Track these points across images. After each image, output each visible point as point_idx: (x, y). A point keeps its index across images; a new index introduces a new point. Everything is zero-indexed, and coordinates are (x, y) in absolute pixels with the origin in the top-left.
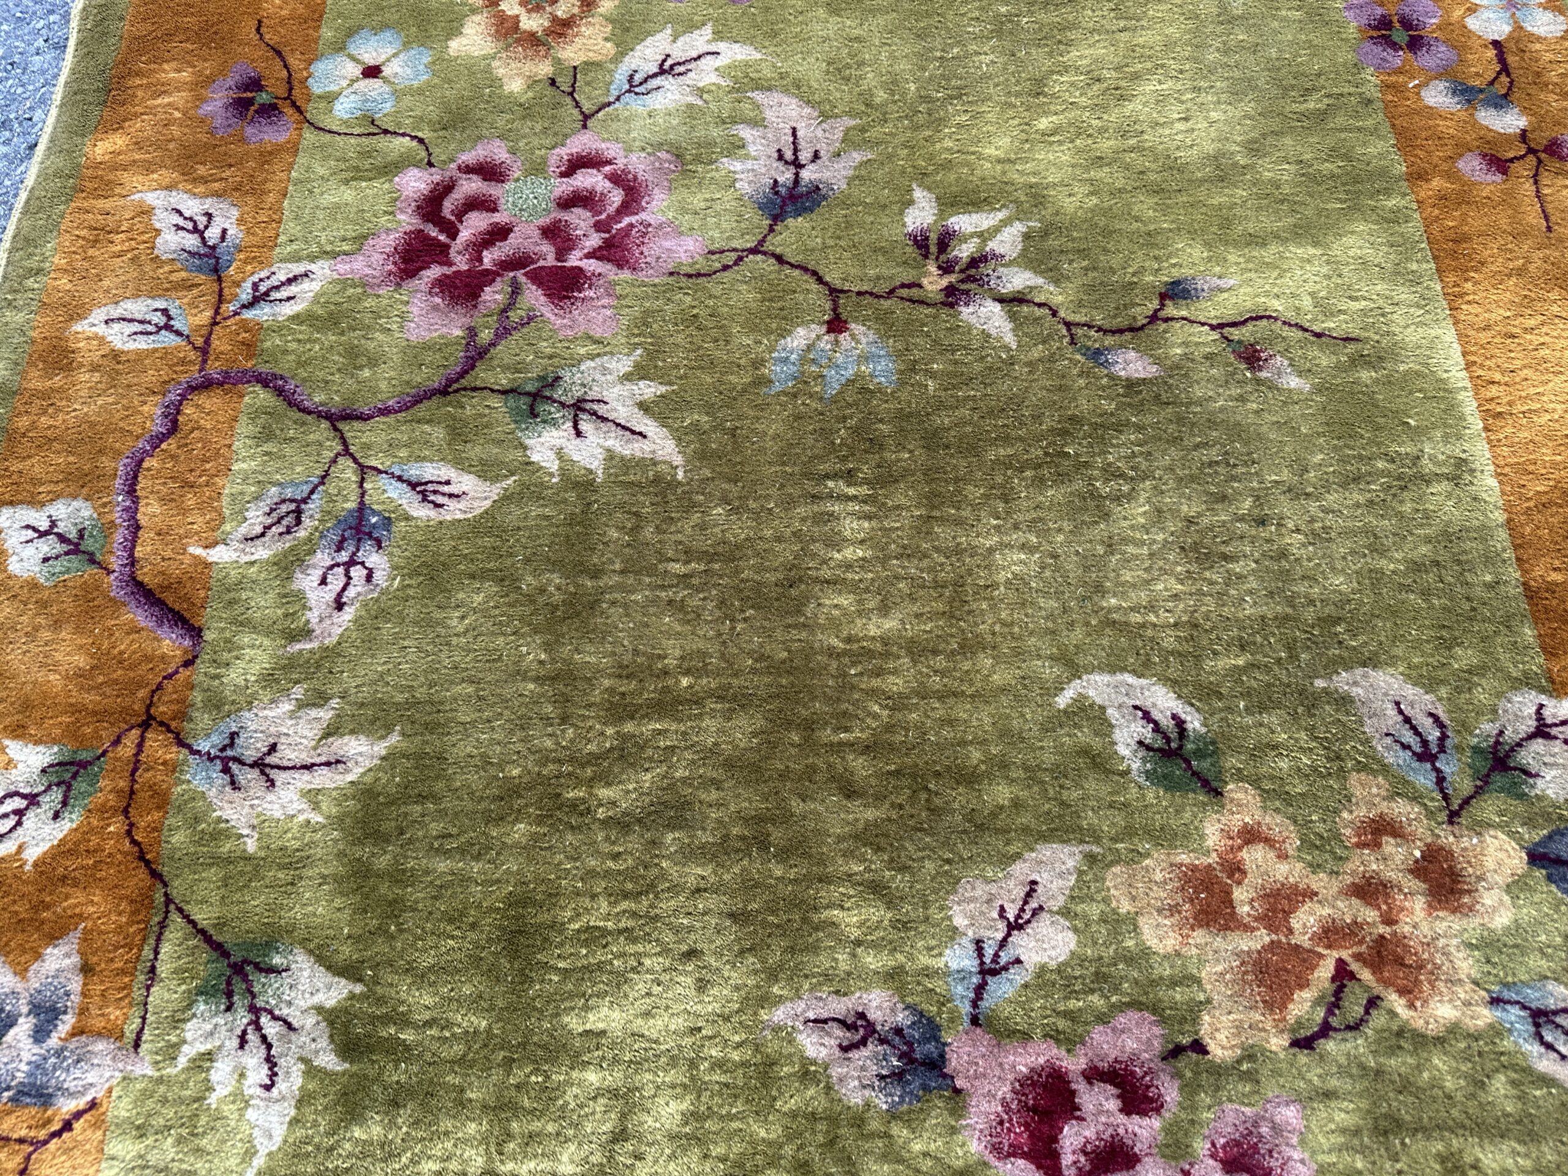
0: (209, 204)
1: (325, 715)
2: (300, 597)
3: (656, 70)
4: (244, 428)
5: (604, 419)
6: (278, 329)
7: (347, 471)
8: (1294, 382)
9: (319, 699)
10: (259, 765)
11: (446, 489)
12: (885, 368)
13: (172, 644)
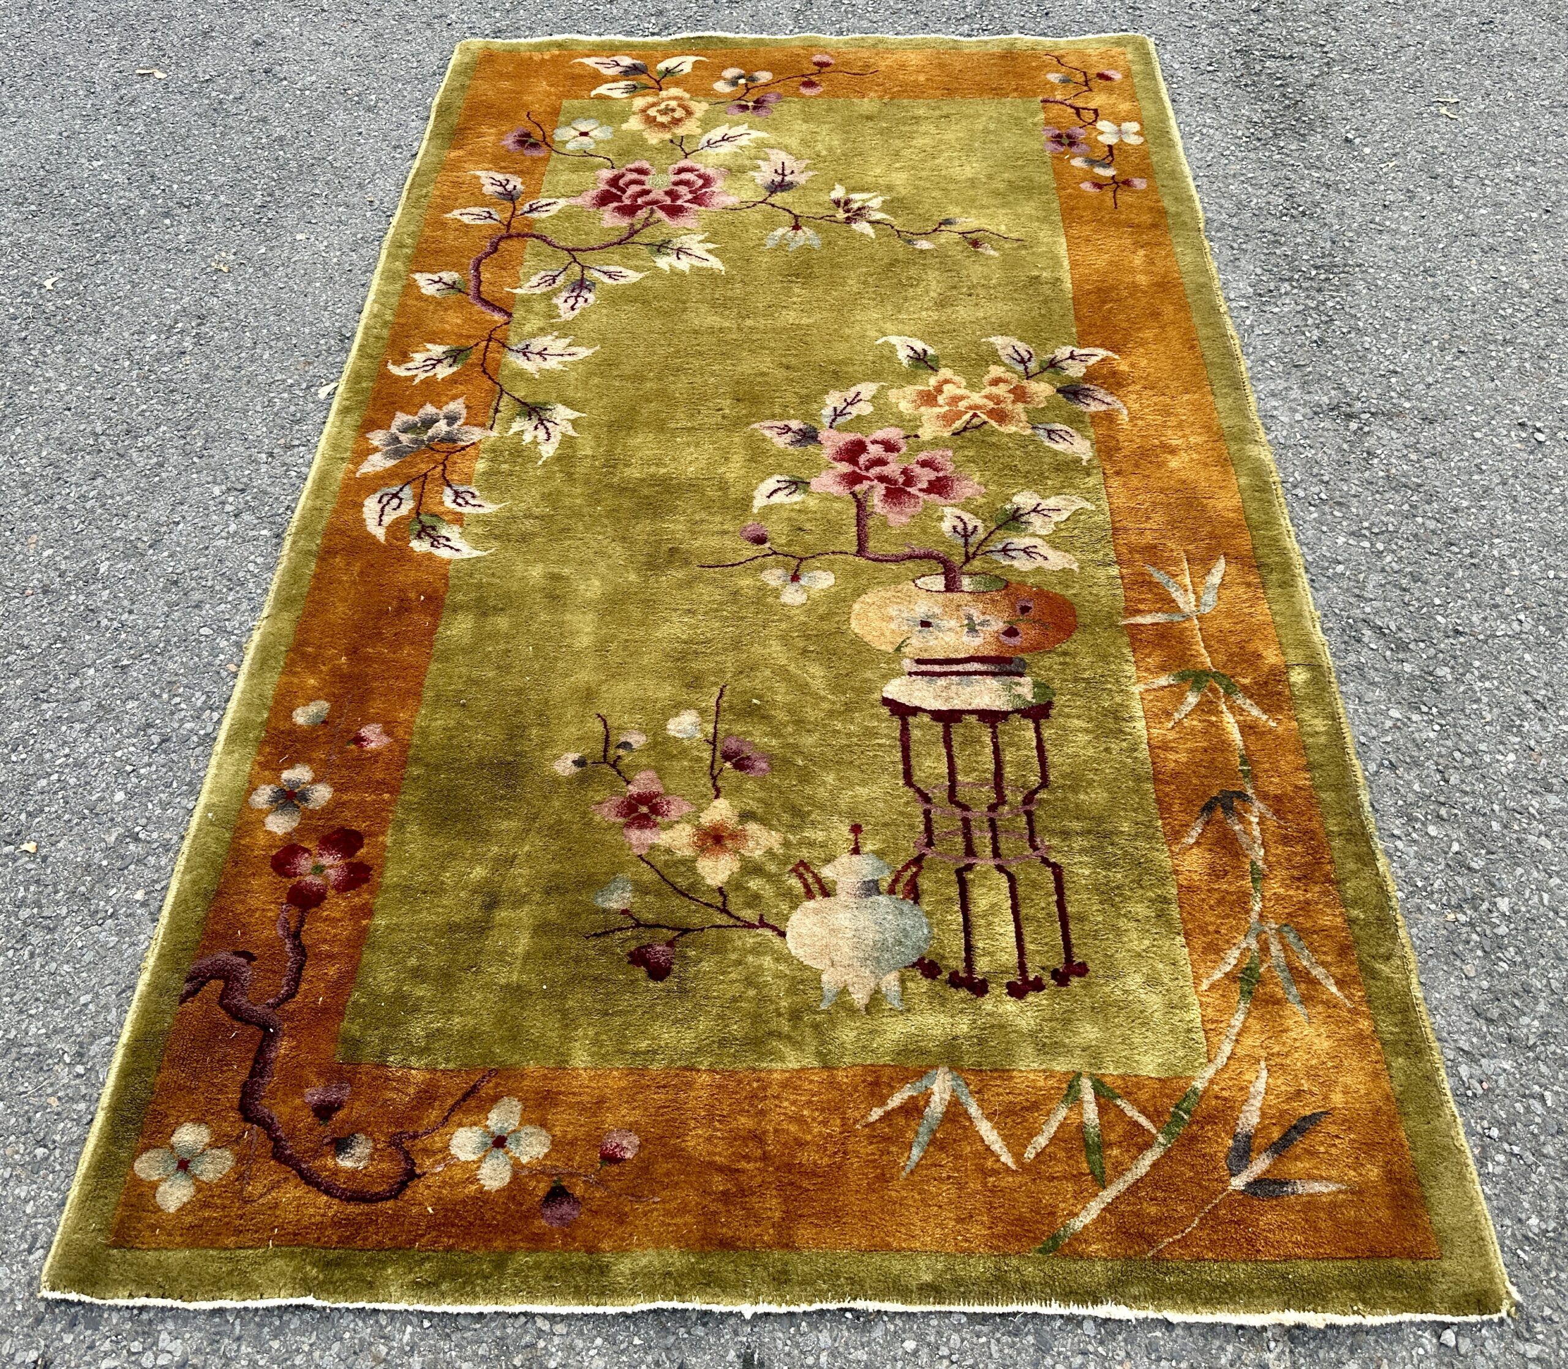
0: (508, 176)
1: (568, 341)
2: (557, 307)
3: (721, 139)
4: (528, 250)
5: (690, 255)
6: (543, 221)
7: (577, 268)
8: (992, 253)
9: (566, 336)
10: (540, 354)
11: (619, 274)
12: (816, 243)
13: (498, 318)
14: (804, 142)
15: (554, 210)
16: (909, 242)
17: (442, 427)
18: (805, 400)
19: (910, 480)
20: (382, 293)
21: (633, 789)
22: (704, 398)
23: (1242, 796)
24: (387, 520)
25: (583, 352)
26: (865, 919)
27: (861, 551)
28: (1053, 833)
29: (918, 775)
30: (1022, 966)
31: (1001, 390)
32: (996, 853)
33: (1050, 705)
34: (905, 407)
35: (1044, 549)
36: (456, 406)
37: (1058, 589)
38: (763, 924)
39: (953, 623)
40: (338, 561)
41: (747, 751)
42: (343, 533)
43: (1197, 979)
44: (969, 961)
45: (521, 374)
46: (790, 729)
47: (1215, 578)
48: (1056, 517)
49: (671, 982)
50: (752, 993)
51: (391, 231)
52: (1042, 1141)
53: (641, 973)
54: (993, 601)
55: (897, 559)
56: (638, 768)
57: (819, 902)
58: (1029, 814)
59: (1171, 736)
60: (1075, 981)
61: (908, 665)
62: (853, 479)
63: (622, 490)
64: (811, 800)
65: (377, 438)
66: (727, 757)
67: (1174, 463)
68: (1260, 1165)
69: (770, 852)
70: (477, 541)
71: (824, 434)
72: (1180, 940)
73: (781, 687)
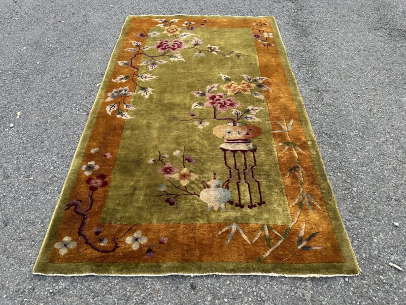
0: (138, 42)
1: (151, 75)
2: (148, 68)
3: (184, 35)
4: (142, 57)
5: (177, 58)
6: (146, 51)
8: (242, 58)
10: (145, 77)
12: (204, 56)
13: (136, 70)
14: (202, 36)
15: (148, 49)
16: (224, 56)
17: (123, 92)
18: (202, 87)
19: (225, 103)
20: (110, 65)
21: (166, 166)
22: (180, 87)
23: (298, 167)
24: (111, 111)
25: (154, 77)
26: (217, 193)
27: (215, 118)
28: (257, 175)
29: (228, 163)
30: (251, 202)
31: (245, 85)
32: (245, 179)
33: (256, 149)
34: (224, 89)
35: (254, 118)
36: (127, 88)
37: (258, 126)
38: (195, 194)
39: (235, 133)
40: (101, 119)
41: (191, 158)
42: (102, 113)
43: (289, 205)
44: (240, 201)
45: (141, 81)
46: (200, 154)
47: (291, 123)
48: (257, 111)
49: (175, 206)
50: (192, 208)
51: (113, 53)
52: (256, 238)
53: (168, 204)
54: (244, 128)
55: (223, 119)
56: (167, 162)
57: (207, 189)
58: (252, 171)
59: (282, 155)
60: (263, 205)
61: (225, 141)
62: (213, 103)
63: (163, 105)
64: (205, 168)
65: (109, 94)
66: (186, 160)
67: (282, 100)
68: (304, 243)
69: (196, 179)
70: (131, 115)
71: (207, 94)
72: (285, 197)
73: (198, 145)
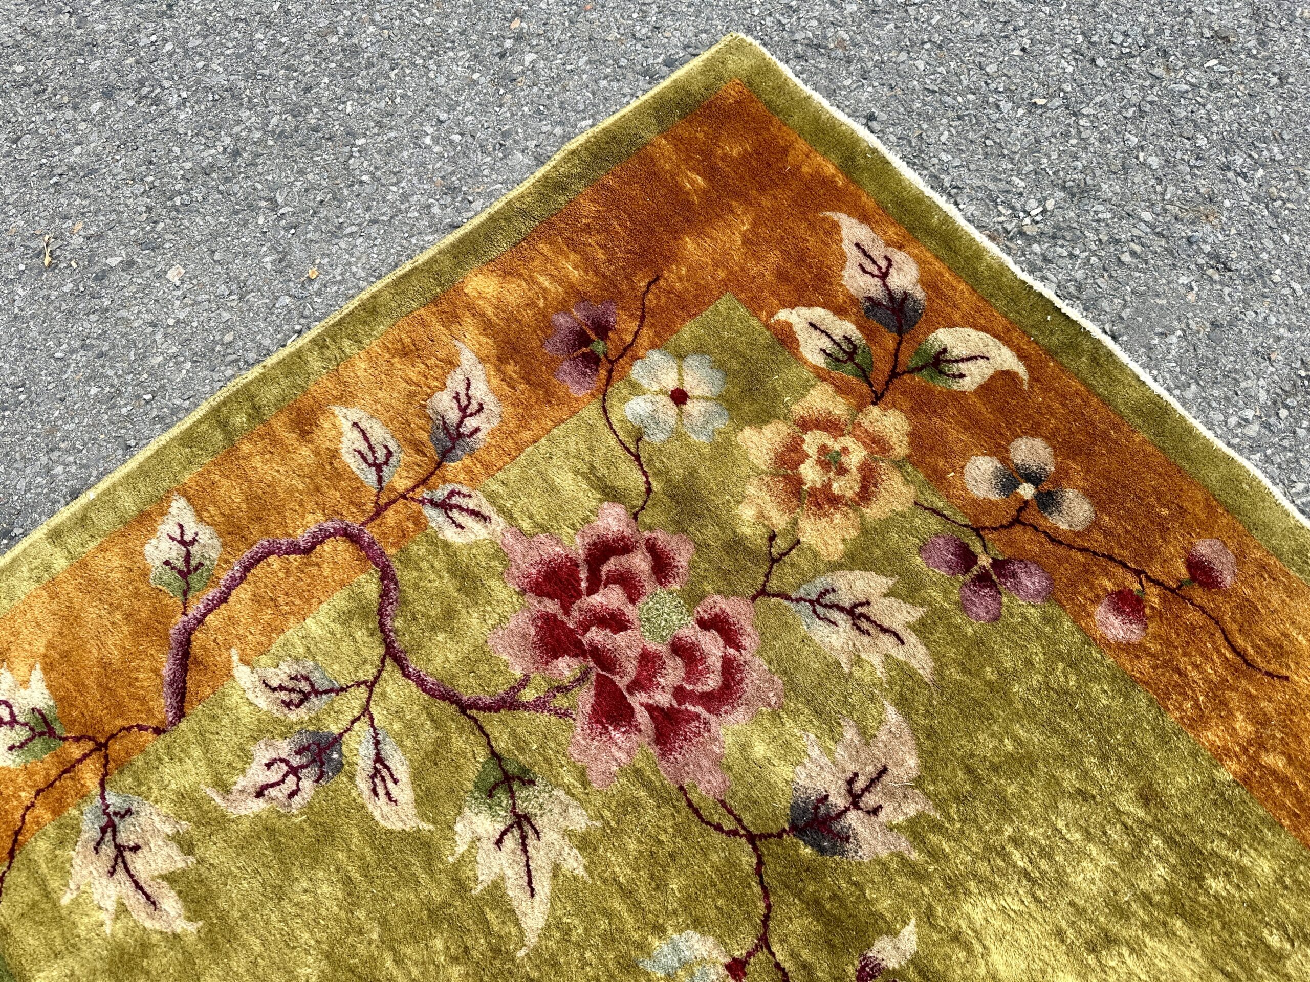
0: (489, 399)
1: (179, 862)
2: (248, 760)
3: (847, 605)
5: (525, 851)
6: (431, 542)
7: (357, 701)
9: (187, 846)
10: (120, 849)
11: (390, 784)
15: (469, 533)
